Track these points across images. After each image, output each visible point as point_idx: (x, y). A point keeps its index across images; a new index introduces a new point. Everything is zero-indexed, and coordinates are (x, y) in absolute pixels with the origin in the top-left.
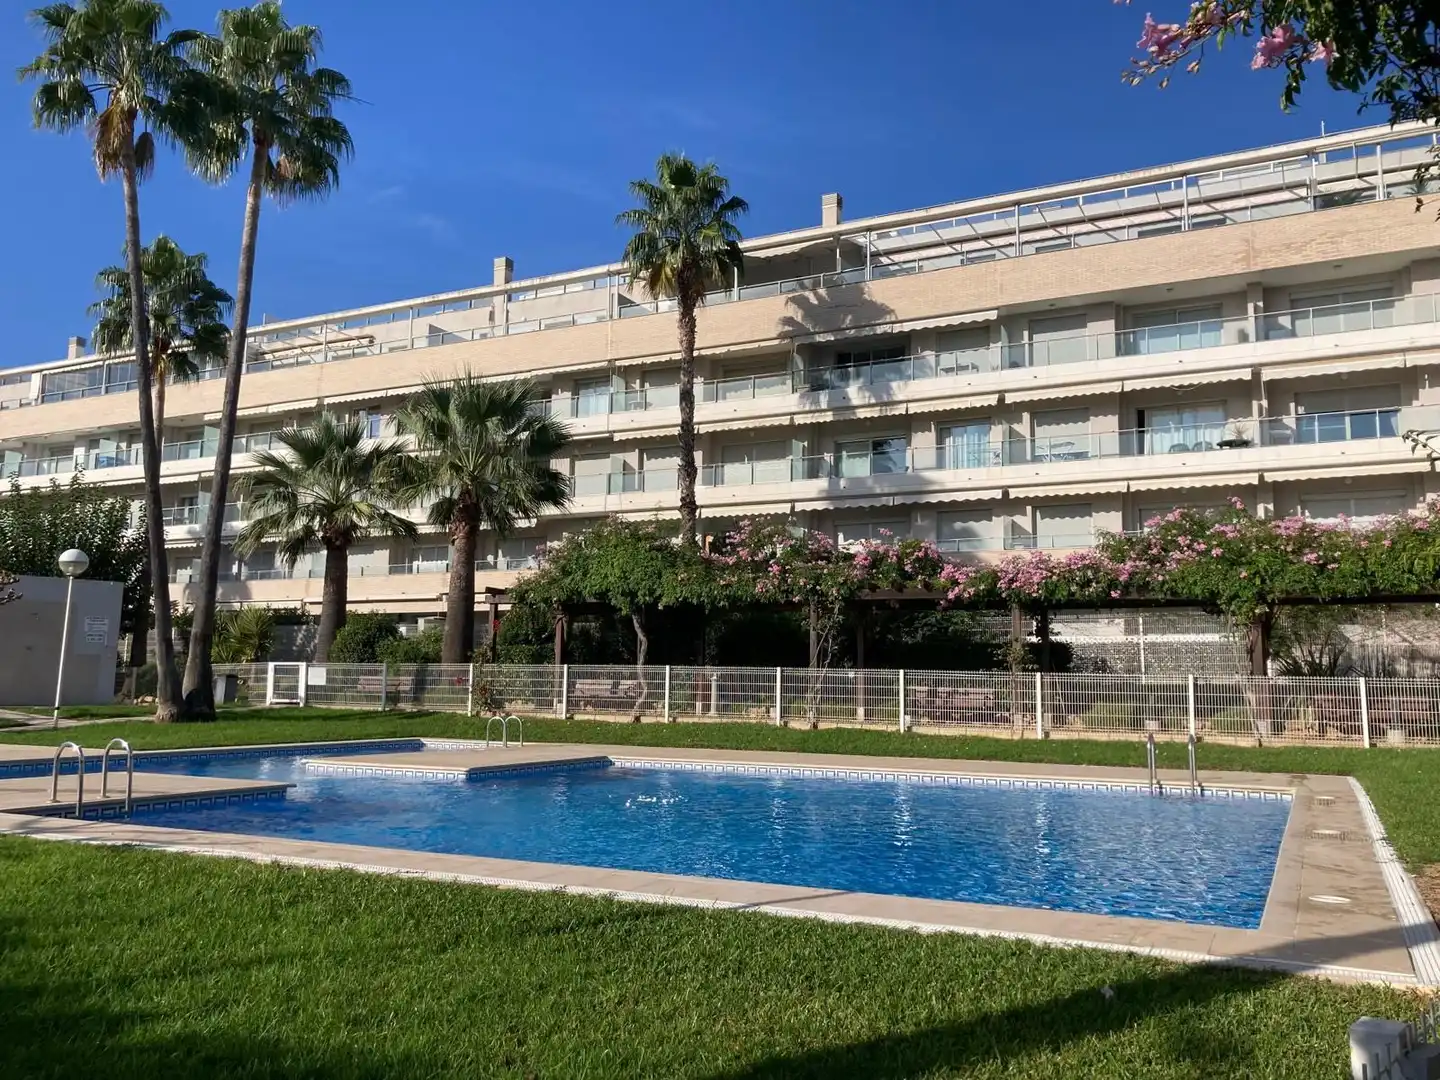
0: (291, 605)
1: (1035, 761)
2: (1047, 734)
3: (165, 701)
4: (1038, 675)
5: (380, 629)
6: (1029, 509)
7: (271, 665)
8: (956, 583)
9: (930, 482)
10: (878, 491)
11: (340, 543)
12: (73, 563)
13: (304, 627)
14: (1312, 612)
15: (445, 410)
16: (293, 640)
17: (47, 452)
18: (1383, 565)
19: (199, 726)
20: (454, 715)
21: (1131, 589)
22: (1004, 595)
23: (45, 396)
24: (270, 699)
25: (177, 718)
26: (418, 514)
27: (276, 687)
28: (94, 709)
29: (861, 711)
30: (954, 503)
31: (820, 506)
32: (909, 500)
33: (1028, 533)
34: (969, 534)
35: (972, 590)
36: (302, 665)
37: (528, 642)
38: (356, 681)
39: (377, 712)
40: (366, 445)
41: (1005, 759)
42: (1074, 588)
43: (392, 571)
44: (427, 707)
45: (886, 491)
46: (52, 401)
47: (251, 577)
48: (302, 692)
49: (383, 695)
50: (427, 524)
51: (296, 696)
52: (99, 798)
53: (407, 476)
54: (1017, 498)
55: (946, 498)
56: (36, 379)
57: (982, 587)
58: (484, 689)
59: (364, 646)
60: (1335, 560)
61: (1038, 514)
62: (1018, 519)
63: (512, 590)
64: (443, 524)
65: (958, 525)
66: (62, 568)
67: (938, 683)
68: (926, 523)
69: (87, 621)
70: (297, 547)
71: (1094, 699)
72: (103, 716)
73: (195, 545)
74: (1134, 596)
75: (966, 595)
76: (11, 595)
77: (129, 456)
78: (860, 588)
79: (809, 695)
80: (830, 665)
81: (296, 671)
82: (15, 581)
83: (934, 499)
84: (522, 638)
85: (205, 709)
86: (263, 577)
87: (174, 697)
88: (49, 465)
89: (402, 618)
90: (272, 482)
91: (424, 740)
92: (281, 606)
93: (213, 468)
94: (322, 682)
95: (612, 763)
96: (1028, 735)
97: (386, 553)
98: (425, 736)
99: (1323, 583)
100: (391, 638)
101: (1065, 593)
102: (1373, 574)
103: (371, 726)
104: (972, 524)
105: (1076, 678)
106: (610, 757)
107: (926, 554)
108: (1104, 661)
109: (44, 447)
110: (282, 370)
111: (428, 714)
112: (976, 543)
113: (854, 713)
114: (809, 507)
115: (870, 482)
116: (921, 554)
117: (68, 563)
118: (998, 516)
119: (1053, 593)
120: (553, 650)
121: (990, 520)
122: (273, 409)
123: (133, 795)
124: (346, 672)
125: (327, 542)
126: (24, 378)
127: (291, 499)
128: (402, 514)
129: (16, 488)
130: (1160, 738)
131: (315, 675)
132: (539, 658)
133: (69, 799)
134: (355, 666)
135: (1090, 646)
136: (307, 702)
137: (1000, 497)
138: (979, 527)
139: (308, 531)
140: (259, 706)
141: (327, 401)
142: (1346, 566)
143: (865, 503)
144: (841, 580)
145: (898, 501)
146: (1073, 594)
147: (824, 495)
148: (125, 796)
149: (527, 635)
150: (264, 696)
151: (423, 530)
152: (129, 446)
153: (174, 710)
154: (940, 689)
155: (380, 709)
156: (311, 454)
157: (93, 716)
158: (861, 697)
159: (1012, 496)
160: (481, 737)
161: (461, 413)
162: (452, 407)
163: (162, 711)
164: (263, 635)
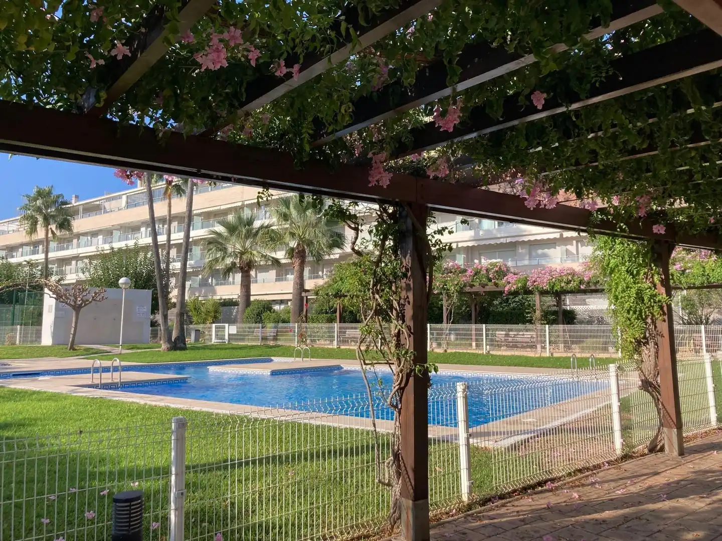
0: (231, 297)
1: (539, 367)
2: (552, 354)
3: (165, 342)
4: (547, 326)
5: (264, 308)
6: (574, 242)
7: (214, 325)
8: (509, 283)
9: (525, 231)
10: (499, 236)
11: (246, 268)
12: (125, 283)
13: (236, 307)
14: (708, 292)
15: (288, 208)
16: (231, 313)
17: (130, 230)
18: (713, 270)
19: (178, 352)
20: (290, 346)
21: (591, 284)
22: (530, 289)
23: (129, 205)
24: (214, 340)
25: (170, 349)
26: (280, 255)
27: (217, 335)
28: (139, 345)
29: (474, 344)
30: (536, 240)
31: (470, 244)
32: (514, 240)
33: (574, 254)
34: (545, 256)
35: (515, 287)
36: (227, 325)
37: (327, 313)
38: (253, 332)
39: (257, 346)
40: (257, 224)
41: (525, 366)
42: (563, 284)
43: (276, 280)
44: (279, 343)
45: (503, 235)
46: (131, 207)
47: (217, 284)
48: (227, 337)
49: (260, 338)
50: (284, 259)
51: (224, 339)
52: (110, 381)
53: (273, 238)
54: (567, 237)
55: (532, 238)
56: (124, 197)
57: (520, 285)
58: (302, 335)
59: (257, 315)
60: (690, 268)
61: (579, 244)
62: (569, 247)
63: (312, 290)
64: (291, 258)
65: (540, 251)
66: (120, 286)
67: (511, 330)
68: (524, 251)
69: (137, 307)
70: (229, 270)
71: (586, 337)
72: (141, 348)
73: (192, 270)
74: (593, 288)
75: (513, 289)
76: (103, 297)
77: (163, 231)
78: (465, 286)
79: (444, 336)
80: (453, 323)
81: (224, 328)
82: (105, 291)
83: (526, 239)
84: (324, 311)
85: (182, 345)
86: (221, 284)
87: (169, 340)
88: (131, 236)
89: (275, 302)
90: (215, 243)
91: (273, 358)
92: (227, 297)
93: (182, 237)
94: (235, 332)
95: (342, 368)
96: (544, 355)
97: (274, 271)
98: (273, 356)
99: (683, 280)
100: (268, 312)
101: (559, 287)
102: (708, 275)
103: (253, 352)
104: (546, 250)
105: (578, 327)
106: (342, 365)
107: (500, 268)
108: (602, 318)
109: (129, 228)
110: (227, 189)
111: (279, 346)
112: (548, 260)
113: (471, 345)
114: (465, 244)
115: (495, 232)
116: (497, 269)
117: (123, 284)
118: (559, 246)
119: (553, 287)
120: (336, 317)
121: (555, 248)
122: (223, 207)
123: (122, 381)
124: (250, 328)
125: (241, 268)
126: (120, 197)
127: (225, 250)
128: (273, 255)
129: (112, 248)
130: (578, 355)
131: (232, 329)
132: (331, 320)
133: (97, 382)
134: (254, 325)
135: (596, 310)
136: (229, 341)
137: (558, 237)
138: (550, 252)
139: (234, 264)
140: (210, 343)
141: (246, 203)
142: (695, 271)
143: (492, 242)
144: (456, 283)
145: (509, 240)
146: (563, 287)
147: (472, 239)
148: (119, 380)
149: (326, 309)
150: (211, 339)
151: (283, 261)
152: (163, 226)
153: (169, 346)
154: (511, 333)
155: (259, 344)
156: (232, 229)
157: (139, 348)
158: (474, 337)
159: (564, 236)
160: (291, 356)
161: (295, 208)
162: (291, 206)
163: (164, 346)
164: (216, 312)
